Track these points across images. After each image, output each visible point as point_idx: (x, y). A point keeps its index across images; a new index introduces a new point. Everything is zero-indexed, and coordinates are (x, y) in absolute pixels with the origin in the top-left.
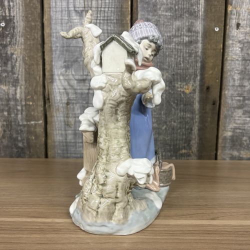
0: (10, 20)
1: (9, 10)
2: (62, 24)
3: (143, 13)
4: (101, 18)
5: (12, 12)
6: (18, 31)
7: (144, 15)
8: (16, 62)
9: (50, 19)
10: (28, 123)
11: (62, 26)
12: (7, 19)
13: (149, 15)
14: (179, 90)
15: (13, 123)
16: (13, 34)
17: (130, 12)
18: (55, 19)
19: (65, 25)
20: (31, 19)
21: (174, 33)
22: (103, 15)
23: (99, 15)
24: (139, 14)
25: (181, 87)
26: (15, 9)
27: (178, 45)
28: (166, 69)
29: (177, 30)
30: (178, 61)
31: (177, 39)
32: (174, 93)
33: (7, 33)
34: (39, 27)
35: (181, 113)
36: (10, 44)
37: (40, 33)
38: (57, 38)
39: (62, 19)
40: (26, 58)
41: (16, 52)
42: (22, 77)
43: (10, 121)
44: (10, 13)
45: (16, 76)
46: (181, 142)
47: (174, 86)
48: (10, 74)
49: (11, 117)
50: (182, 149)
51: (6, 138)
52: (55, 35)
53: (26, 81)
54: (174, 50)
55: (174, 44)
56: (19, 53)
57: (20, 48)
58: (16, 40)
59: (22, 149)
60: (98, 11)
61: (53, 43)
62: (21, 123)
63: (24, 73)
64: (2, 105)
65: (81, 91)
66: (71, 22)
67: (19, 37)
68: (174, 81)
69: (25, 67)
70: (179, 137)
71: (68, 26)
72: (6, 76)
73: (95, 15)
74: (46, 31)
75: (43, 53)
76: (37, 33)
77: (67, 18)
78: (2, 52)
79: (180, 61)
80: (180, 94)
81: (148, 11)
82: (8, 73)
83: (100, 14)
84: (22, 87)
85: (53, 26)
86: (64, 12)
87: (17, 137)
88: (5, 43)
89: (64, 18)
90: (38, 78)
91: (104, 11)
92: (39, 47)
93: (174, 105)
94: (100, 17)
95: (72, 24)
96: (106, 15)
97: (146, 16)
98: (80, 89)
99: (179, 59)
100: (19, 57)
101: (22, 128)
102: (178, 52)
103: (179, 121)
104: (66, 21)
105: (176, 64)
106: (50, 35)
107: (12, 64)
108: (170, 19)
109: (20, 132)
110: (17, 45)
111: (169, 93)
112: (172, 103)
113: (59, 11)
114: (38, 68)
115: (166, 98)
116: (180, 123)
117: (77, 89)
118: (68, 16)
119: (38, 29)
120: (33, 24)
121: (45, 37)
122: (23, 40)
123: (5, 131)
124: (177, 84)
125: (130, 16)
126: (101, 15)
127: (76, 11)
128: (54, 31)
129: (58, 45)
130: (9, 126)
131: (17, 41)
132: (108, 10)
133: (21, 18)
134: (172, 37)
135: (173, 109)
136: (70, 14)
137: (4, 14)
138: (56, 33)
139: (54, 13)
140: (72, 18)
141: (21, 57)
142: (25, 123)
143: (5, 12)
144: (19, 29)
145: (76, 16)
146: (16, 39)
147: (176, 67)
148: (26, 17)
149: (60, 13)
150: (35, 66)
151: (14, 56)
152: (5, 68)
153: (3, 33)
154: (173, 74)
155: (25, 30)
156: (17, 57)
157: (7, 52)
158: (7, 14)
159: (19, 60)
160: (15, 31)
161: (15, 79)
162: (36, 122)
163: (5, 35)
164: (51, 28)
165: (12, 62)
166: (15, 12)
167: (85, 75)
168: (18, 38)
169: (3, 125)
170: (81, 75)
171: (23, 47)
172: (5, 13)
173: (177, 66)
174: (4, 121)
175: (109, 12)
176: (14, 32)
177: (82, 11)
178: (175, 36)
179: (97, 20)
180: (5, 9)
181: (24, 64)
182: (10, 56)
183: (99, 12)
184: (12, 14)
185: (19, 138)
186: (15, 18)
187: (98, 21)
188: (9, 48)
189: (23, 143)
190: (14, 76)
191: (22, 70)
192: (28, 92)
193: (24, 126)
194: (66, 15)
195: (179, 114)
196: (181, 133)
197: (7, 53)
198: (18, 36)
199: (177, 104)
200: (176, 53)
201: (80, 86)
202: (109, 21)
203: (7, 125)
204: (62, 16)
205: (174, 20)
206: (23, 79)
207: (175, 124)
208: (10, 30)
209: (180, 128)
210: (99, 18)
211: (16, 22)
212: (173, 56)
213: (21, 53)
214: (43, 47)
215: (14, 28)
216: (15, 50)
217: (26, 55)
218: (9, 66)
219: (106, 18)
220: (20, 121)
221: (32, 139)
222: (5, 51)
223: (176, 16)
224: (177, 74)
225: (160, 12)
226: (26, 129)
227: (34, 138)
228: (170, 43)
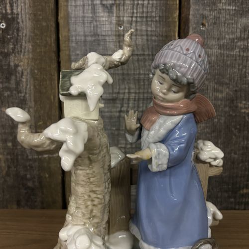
0: (13, 19)
1: (11, 6)
2: (84, 23)
3: (197, 7)
4: (138, 15)
5: (15, 8)
6: (24, 35)
7: (198, 10)
8: (22, 76)
9: (68, 16)
10: (40, 157)
11: (84, 27)
12: (8, 18)
13: (204, 9)
14: (243, 111)
15: (20, 157)
16: (17, 39)
17: (178, 6)
18: (75, 17)
19: (89, 25)
20: (41, 17)
21: (238, 34)
22: (141, 10)
23: (135, 11)
24: (191, 9)
25: (245, 108)
26: (19, 3)
27: (243, 52)
28: (226, 84)
29: (243, 30)
30: (243, 72)
31: (242, 43)
32: (236, 115)
33: (9, 37)
34: (53, 29)
35: (244, 142)
36: (13, 53)
37: (54, 37)
38: (77, 43)
39: (84, 17)
40: (36, 71)
41: (22, 63)
42: (30, 96)
43: (15, 154)
44: (12, 9)
45: (23, 95)
46: (242, 179)
47: (237, 107)
48: (14, 92)
49: (16, 149)
50: (243, 188)
51: (12, 176)
52: (74, 38)
53: (36, 101)
54: (238, 58)
55: (237, 50)
56: (26, 64)
57: (27, 57)
58: (21, 47)
59: (33, 189)
60: (133, 5)
61: (72, 49)
62: (30, 157)
63: (32, 91)
64: (5, 133)
65: (110, 114)
66: (96, 21)
67: (26, 43)
68: (236, 100)
69: (35, 83)
70: (240, 173)
71: (92, 26)
72: (8, 96)
73: (129, 11)
74: (63, 33)
75: (59, 63)
76: (50, 37)
77: (90, 15)
78: (3, 63)
79: (245, 72)
80: (245, 117)
81: (203, 5)
82: (12, 92)
83: (137, 9)
84: (31, 110)
85: (72, 27)
86: (86, 7)
87: (26, 175)
88: (6, 51)
89: (87, 15)
90: (52, 97)
91: (143, 5)
92: (53, 56)
93: (236, 132)
94: (137, 13)
95: (98, 23)
96: (145, 10)
97: (201, 12)
98: (108, 112)
99: (244, 70)
100: (26, 70)
101: (31, 163)
102: (243, 60)
103: (241, 152)
104: (90, 19)
105: (241, 77)
106: (68, 39)
107: (16, 80)
108: (234, 15)
109: (29, 168)
110: (22, 54)
111: (230, 115)
112: (233, 129)
113: (79, 6)
114: (52, 84)
115: (225, 122)
116: (242, 154)
117: (104, 112)
118: (92, 13)
119: (51, 31)
120: (44, 24)
121: (61, 42)
122: (30, 47)
123: (9, 167)
124: (241, 103)
125: (178, 12)
126: (139, 11)
127: (103, 5)
128: (73, 33)
129: (78, 52)
130: (15, 161)
131: (23, 47)
132: (148, 3)
133: (27, 16)
134: (236, 41)
135: (234, 137)
136: (94, 9)
137: (4, 11)
138: (76, 36)
139: (73, 8)
140: (98, 15)
141: (29, 70)
142: (36, 157)
143: (5, 7)
144: (25, 31)
145: (104, 12)
146: (21, 45)
147: (239, 81)
148: (35, 15)
149: (81, 8)
150: (48, 82)
151: (20, 69)
152: (7, 84)
153: (4, 37)
154: (236, 91)
155: (34, 32)
156: (23, 70)
157: (9, 62)
158: (9, 11)
159: (25, 73)
160: (20, 34)
161: (21, 100)
162: (50, 156)
163: (6, 39)
164: (69, 30)
165: (16, 76)
166: (19, 7)
167: (115, 93)
168: (24, 44)
169: (7, 159)
170: (110, 93)
171: (31, 56)
172: (6, 10)
173: (241, 80)
174: (8, 154)
175: (150, 6)
176: (18, 35)
177: (112, 5)
178: (240, 39)
179: (132, 17)
180: (6, 4)
181: (32, 79)
182: (13, 68)
183: (135, 7)
184: (15, 11)
185: (28, 176)
186: (20, 16)
187: (134, 19)
188: (12, 58)
189: (34, 182)
190: (20, 95)
191: (30, 87)
192: (40, 117)
193: (34, 160)
194: (90, 11)
195: (242, 143)
196: (244, 168)
197: (9, 65)
198: (24, 42)
199: (240, 131)
200: (241, 62)
201: (108, 107)
202: (149, 19)
203: (11, 159)
204: (84, 13)
205: (239, 15)
206: (32, 98)
207: (236, 156)
208: (13, 34)
209: (242, 162)
210: (135, 15)
211: (21, 22)
212: (237, 66)
213: (28, 64)
214: (58, 56)
215: (18, 30)
216: (21, 61)
217: (36, 67)
218: (13, 81)
219: (145, 15)
220: (29, 154)
221: (45, 177)
222: (7, 62)
223: (243, 11)
224: (241, 90)
225: (220, 6)
226: (37, 164)
227: (47, 176)
228: (233, 49)
